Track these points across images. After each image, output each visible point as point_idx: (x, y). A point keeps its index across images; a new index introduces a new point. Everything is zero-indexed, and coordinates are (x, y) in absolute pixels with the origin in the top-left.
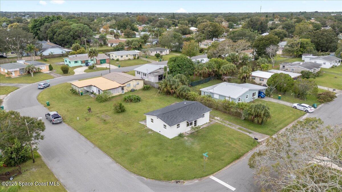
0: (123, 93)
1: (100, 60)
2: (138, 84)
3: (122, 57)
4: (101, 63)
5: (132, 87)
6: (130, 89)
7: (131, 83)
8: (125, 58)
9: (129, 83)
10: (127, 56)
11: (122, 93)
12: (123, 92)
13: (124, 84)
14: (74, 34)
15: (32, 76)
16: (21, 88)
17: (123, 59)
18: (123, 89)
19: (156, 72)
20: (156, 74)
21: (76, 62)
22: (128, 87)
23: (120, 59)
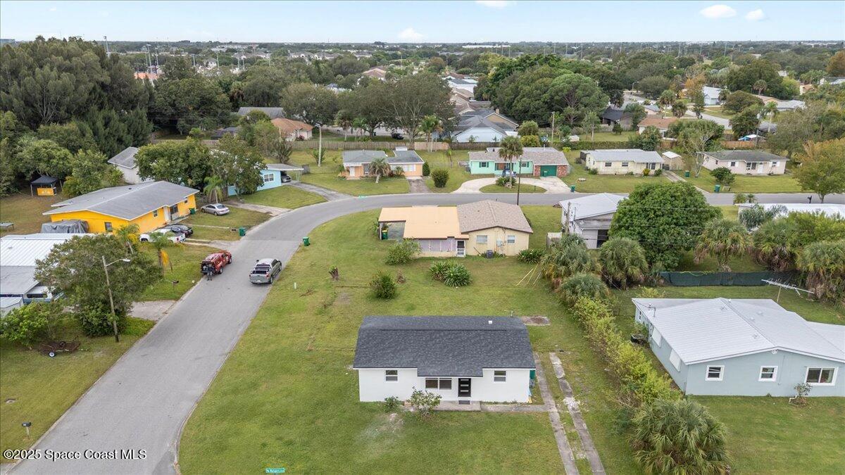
0: (462, 256)
1: (541, 166)
2: (513, 241)
3: (608, 164)
4: (543, 175)
5: (491, 246)
6: (483, 250)
7: (490, 234)
8: (617, 168)
9: (483, 233)
10: (625, 165)
11: (459, 256)
12: (463, 254)
13: (467, 233)
14: (552, 98)
15: (377, 182)
16: (330, 202)
17: (610, 171)
18: (461, 244)
19: (599, 220)
20: (595, 224)
21: (484, 165)
22: (480, 244)
23: (602, 169)
